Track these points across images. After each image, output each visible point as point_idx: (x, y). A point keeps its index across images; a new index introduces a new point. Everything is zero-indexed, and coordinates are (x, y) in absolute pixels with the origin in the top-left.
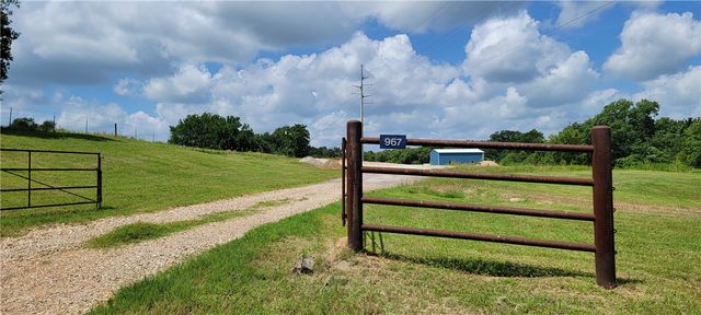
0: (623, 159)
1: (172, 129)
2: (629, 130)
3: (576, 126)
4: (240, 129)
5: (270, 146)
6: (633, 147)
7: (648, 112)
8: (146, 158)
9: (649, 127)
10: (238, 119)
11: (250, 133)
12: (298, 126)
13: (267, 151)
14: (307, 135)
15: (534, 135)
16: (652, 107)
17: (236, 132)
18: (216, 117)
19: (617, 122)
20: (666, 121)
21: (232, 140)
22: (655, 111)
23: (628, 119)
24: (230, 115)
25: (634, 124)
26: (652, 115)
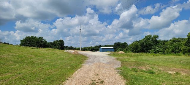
0: (150, 50)
1: (21, 41)
2: (151, 43)
3: (137, 41)
4: (43, 41)
5: (52, 46)
6: (153, 47)
7: (156, 38)
8: (13, 54)
9: (156, 42)
10: (43, 38)
11: (46, 42)
12: (61, 40)
13: (51, 47)
14: (63, 43)
15: (125, 43)
16: (156, 37)
17: (42, 42)
18: (36, 37)
19: (148, 40)
20: (160, 40)
21: (41, 44)
22: (158, 38)
23: (151, 40)
24: (40, 37)
25: (153, 41)
26: (157, 39)
